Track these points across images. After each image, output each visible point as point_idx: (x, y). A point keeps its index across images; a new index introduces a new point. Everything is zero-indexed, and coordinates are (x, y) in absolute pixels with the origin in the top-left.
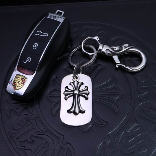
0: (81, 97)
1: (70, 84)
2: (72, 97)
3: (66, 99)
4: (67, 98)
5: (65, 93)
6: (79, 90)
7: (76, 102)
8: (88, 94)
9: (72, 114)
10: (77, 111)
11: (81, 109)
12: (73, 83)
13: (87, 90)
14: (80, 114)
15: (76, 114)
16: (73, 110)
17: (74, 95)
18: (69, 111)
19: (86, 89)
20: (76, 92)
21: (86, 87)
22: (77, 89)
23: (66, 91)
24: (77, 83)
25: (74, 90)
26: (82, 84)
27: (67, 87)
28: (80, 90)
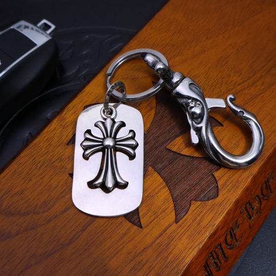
0: (118, 154)
1: (96, 125)
2: (100, 154)
3: (86, 157)
4: (88, 154)
5: (84, 144)
6: (115, 138)
7: (108, 165)
8: (134, 147)
9: (99, 190)
10: (110, 184)
11: (119, 180)
12: (103, 123)
13: (133, 138)
14: (116, 189)
15: (107, 190)
16: (100, 180)
17: (103, 149)
18: (91, 185)
19: (130, 135)
20: (109, 142)
21: (131, 131)
22: (111, 136)
23: (87, 139)
24: (112, 122)
25: (104, 138)
26: (123, 124)
27: (89, 132)
28: (117, 137)
